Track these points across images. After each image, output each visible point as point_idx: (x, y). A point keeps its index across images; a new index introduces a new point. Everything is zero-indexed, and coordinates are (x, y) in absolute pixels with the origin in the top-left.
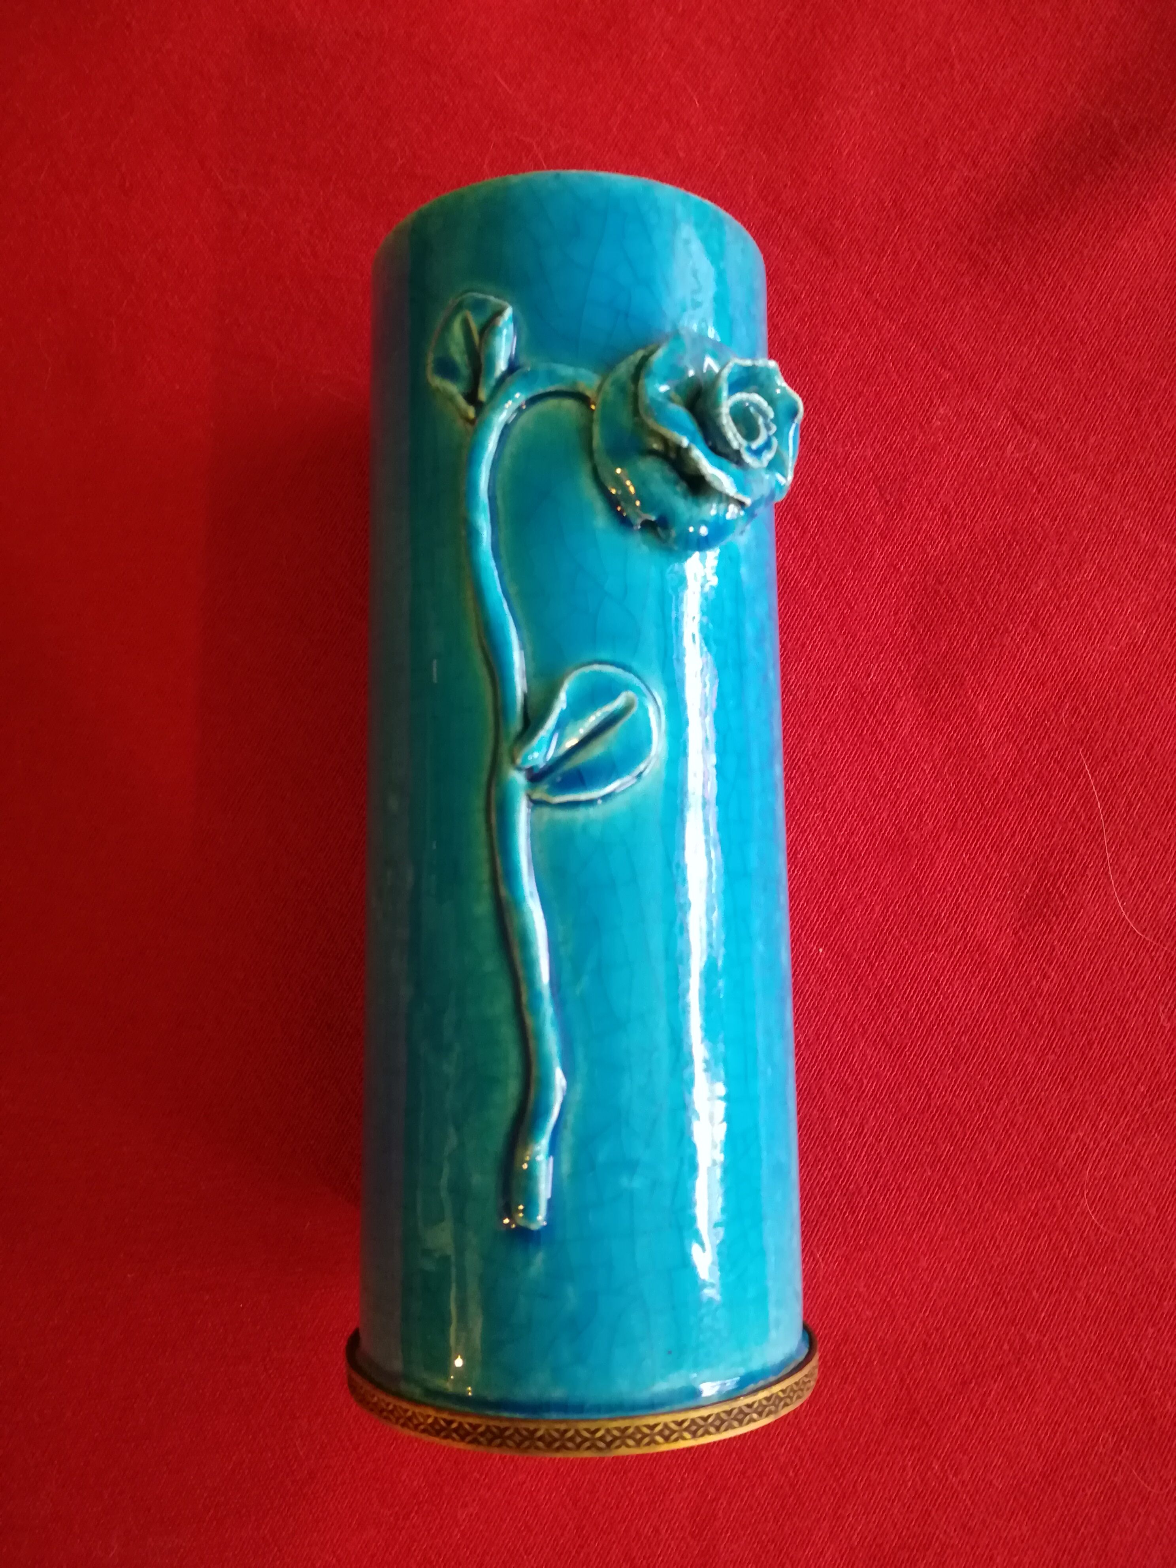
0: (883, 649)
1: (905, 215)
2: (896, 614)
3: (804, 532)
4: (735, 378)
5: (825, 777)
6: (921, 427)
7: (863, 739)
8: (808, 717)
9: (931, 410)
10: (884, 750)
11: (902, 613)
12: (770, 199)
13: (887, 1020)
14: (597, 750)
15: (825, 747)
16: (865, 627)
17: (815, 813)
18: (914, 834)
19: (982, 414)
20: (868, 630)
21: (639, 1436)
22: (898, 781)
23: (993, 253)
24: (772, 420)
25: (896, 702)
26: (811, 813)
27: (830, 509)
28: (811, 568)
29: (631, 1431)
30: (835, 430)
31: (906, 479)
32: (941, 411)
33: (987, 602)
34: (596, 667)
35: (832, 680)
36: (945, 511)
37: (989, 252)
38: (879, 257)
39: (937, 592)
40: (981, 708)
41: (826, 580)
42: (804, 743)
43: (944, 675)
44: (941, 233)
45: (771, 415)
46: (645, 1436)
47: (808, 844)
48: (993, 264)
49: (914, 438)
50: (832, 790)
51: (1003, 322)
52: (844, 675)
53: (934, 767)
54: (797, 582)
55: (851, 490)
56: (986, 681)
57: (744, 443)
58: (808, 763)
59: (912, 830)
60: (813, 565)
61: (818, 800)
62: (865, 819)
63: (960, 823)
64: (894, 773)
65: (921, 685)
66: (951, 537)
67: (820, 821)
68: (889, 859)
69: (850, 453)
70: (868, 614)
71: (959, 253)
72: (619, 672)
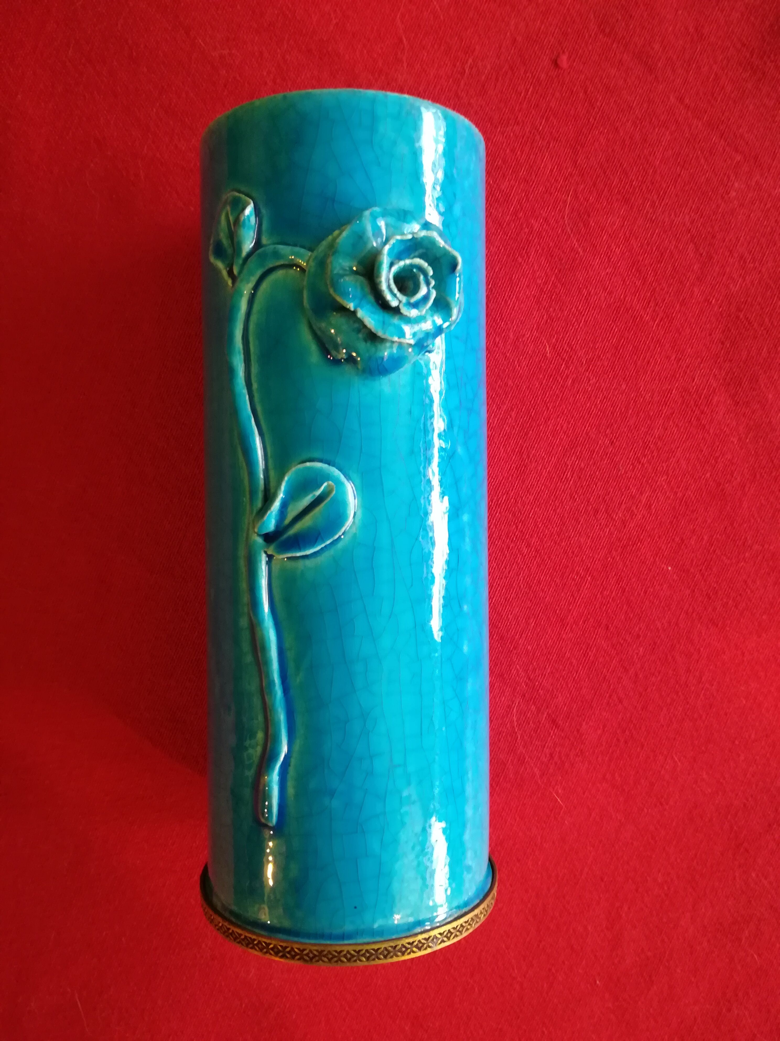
0: (702, 360)
1: (703, 38)
2: (710, 335)
3: (645, 281)
4: (396, 251)
5: (667, 452)
6: (723, 198)
7: (692, 424)
8: (654, 412)
9: (729, 184)
10: (706, 430)
11: (714, 334)
12: (607, 30)
13: (714, 609)
14: (307, 522)
15: (667, 432)
16: (690, 346)
17: (662, 477)
18: (728, 486)
19: (765, 185)
20: (692, 348)
21: (330, 956)
22: (716, 452)
23: (768, 63)
24: (431, 277)
25: (713, 396)
26: (659, 478)
27: (662, 262)
28: (651, 307)
29: (325, 953)
30: (662, 204)
31: (714, 237)
32: (736, 185)
33: (772, 322)
34: (308, 464)
35: (669, 385)
36: (741, 257)
37: (765, 63)
38: (687, 70)
39: (738, 317)
40: (770, 396)
41: (661, 314)
42: (652, 430)
43: (745, 375)
44: (731, 49)
45: (431, 273)
46: (334, 956)
47: (658, 498)
48: (768, 72)
49: (718, 206)
50: (672, 461)
51: (776, 115)
52: (677, 381)
53: (740, 439)
54: (642, 318)
55: (676, 247)
56: (773, 378)
57: (404, 299)
58: (656, 444)
59: (727, 483)
60: (652, 304)
61: (663, 469)
62: (695, 479)
63: (758, 476)
64: (713, 446)
65: (729, 384)
66: (746, 277)
67: (665, 482)
68: (712, 504)
69: (674, 220)
70: (691, 336)
71: (743, 65)
72: (325, 466)
